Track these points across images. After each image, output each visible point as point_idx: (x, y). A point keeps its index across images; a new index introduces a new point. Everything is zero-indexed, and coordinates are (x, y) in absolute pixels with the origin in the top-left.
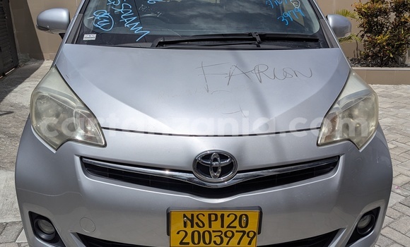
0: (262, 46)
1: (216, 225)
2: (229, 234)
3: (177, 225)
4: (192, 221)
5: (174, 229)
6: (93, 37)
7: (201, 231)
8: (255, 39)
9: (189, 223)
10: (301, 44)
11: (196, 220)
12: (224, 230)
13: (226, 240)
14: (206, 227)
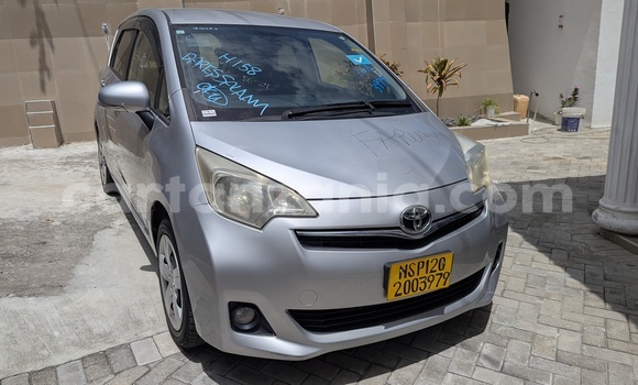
0: (374, 113)
1: (423, 272)
2: (431, 279)
3: (394, 278)
4: (405, 272)
5: (391, 282)
6: (212, 113)
7: (411, 279)
8: (369, 107)
9: (403, 274)
10: (401, 109)
11: (409, 270)
12: (427, 276)
13: (428, 284)
14: (416, 276)
